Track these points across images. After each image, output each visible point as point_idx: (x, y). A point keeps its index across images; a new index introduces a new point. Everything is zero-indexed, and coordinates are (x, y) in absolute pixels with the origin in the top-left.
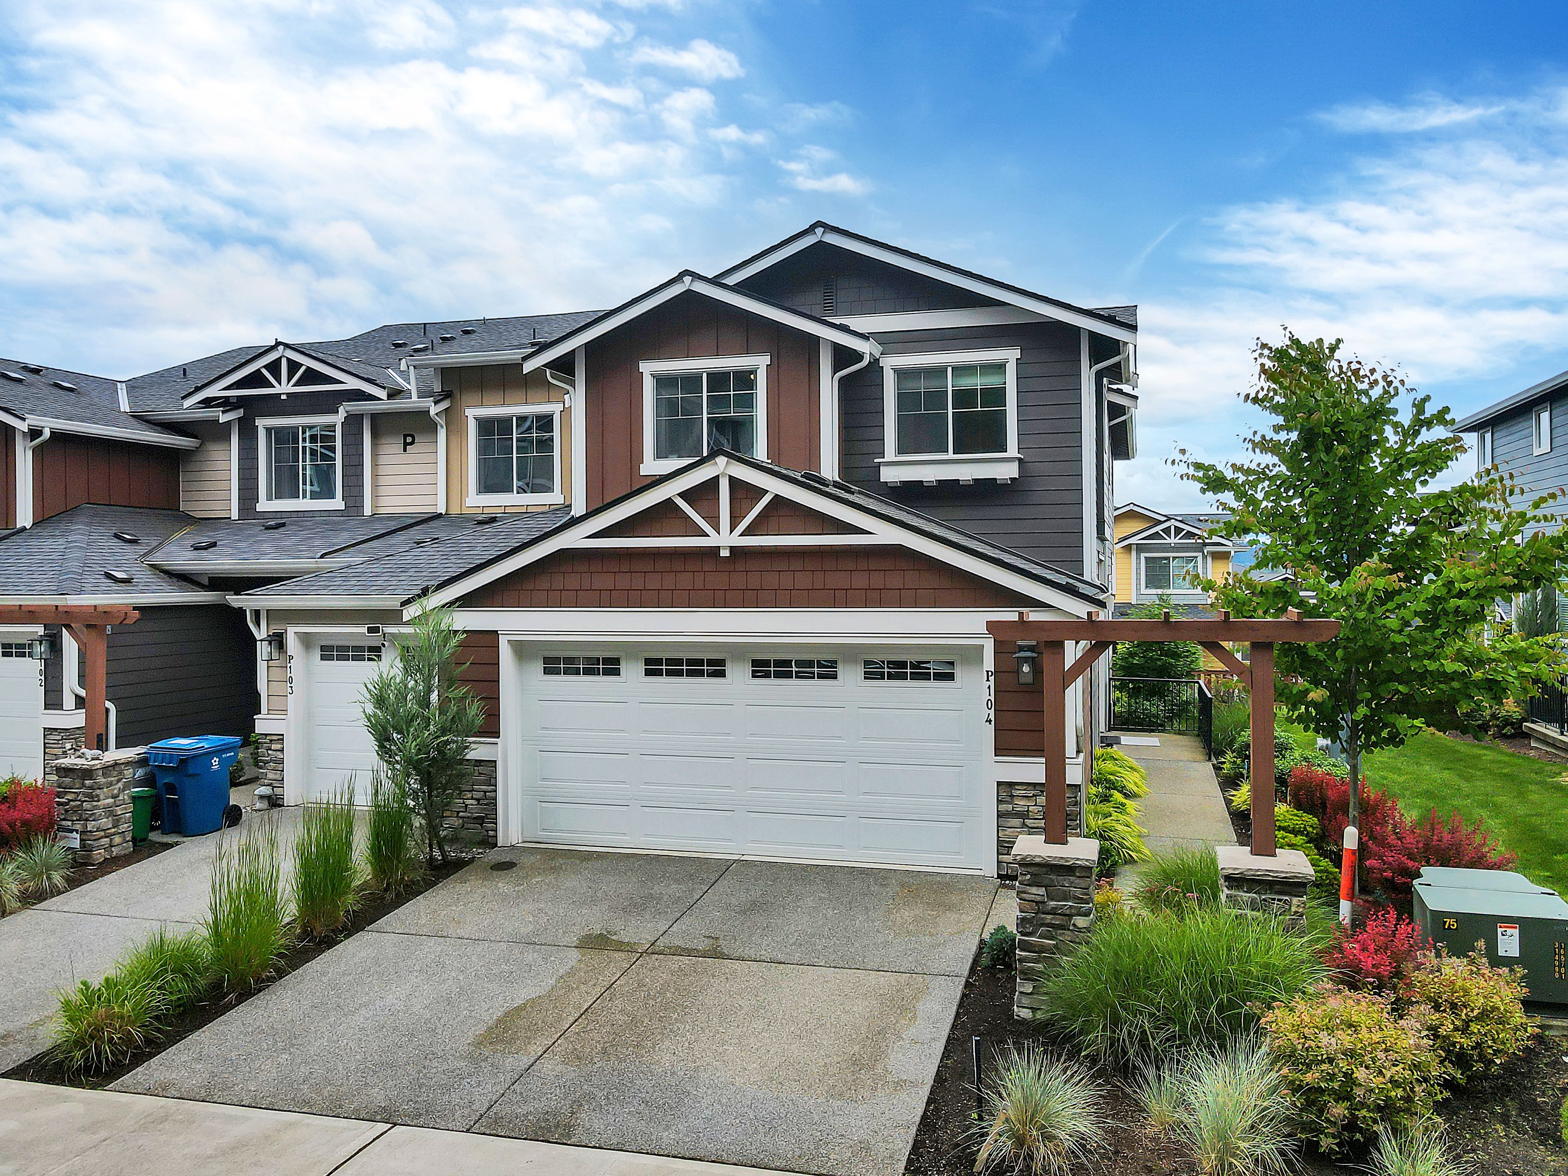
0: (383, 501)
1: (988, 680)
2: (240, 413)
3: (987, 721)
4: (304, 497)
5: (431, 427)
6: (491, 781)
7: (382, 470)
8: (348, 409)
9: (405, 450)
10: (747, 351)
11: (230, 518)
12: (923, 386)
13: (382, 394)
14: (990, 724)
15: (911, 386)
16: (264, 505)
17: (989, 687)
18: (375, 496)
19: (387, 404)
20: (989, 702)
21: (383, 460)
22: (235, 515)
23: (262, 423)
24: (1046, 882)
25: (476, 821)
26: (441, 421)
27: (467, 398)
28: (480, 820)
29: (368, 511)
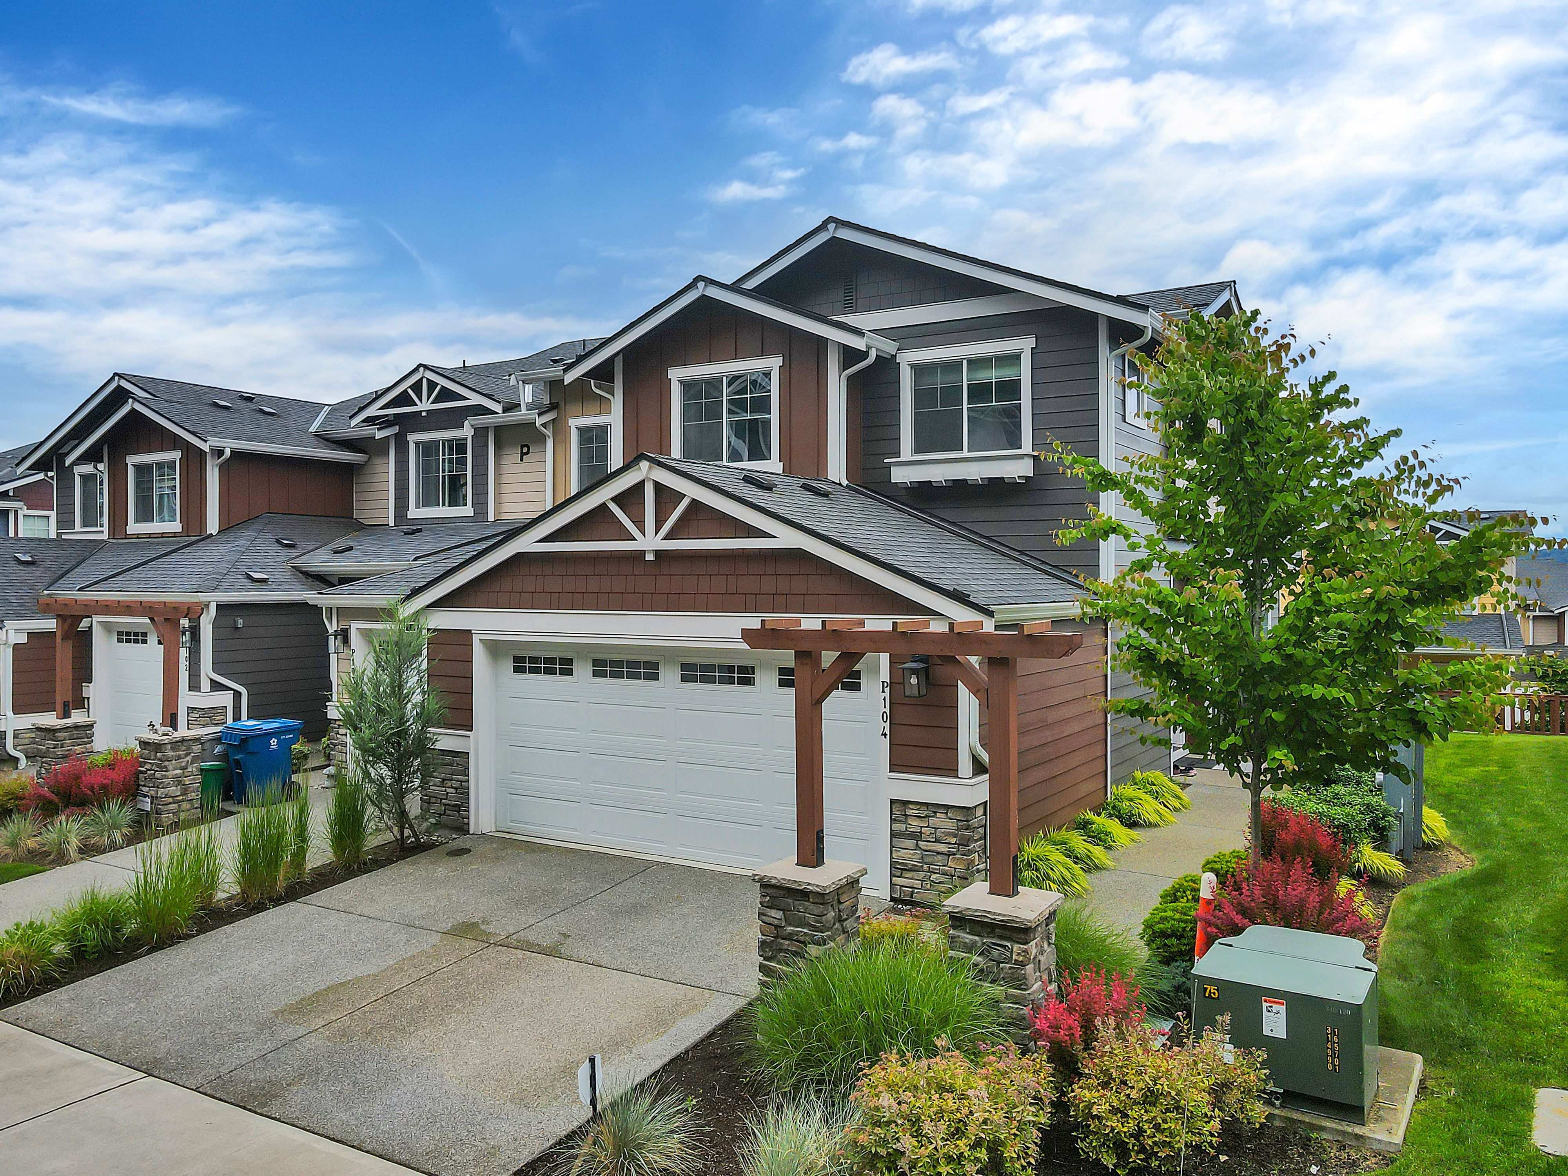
0: (505, 508)
1: (883, 691)
2: (396, 429)
3: (882, 735)
4: (444, 504)
5: (543, 439)
6: (465, 772)
7: (505, 479)
8: (473, 423)
9: (522, 460)
10: (763, 353)
11: (388, 525)
12: (939, 381)
13: (498, 408)
14: (885, 737)
15: (928, 383)
16: (414, 512)
17: (884, 699)
18: (498, 503)
19: (502, 417)
20: (885, 714)
21: (505, 469)
22: (392, 522)
23: (412, 438)
24: (782, 906)
25: (454, 809)
26: (548, 432)
27: (572, 408)
28: (458, 808)
29: (491, 518)
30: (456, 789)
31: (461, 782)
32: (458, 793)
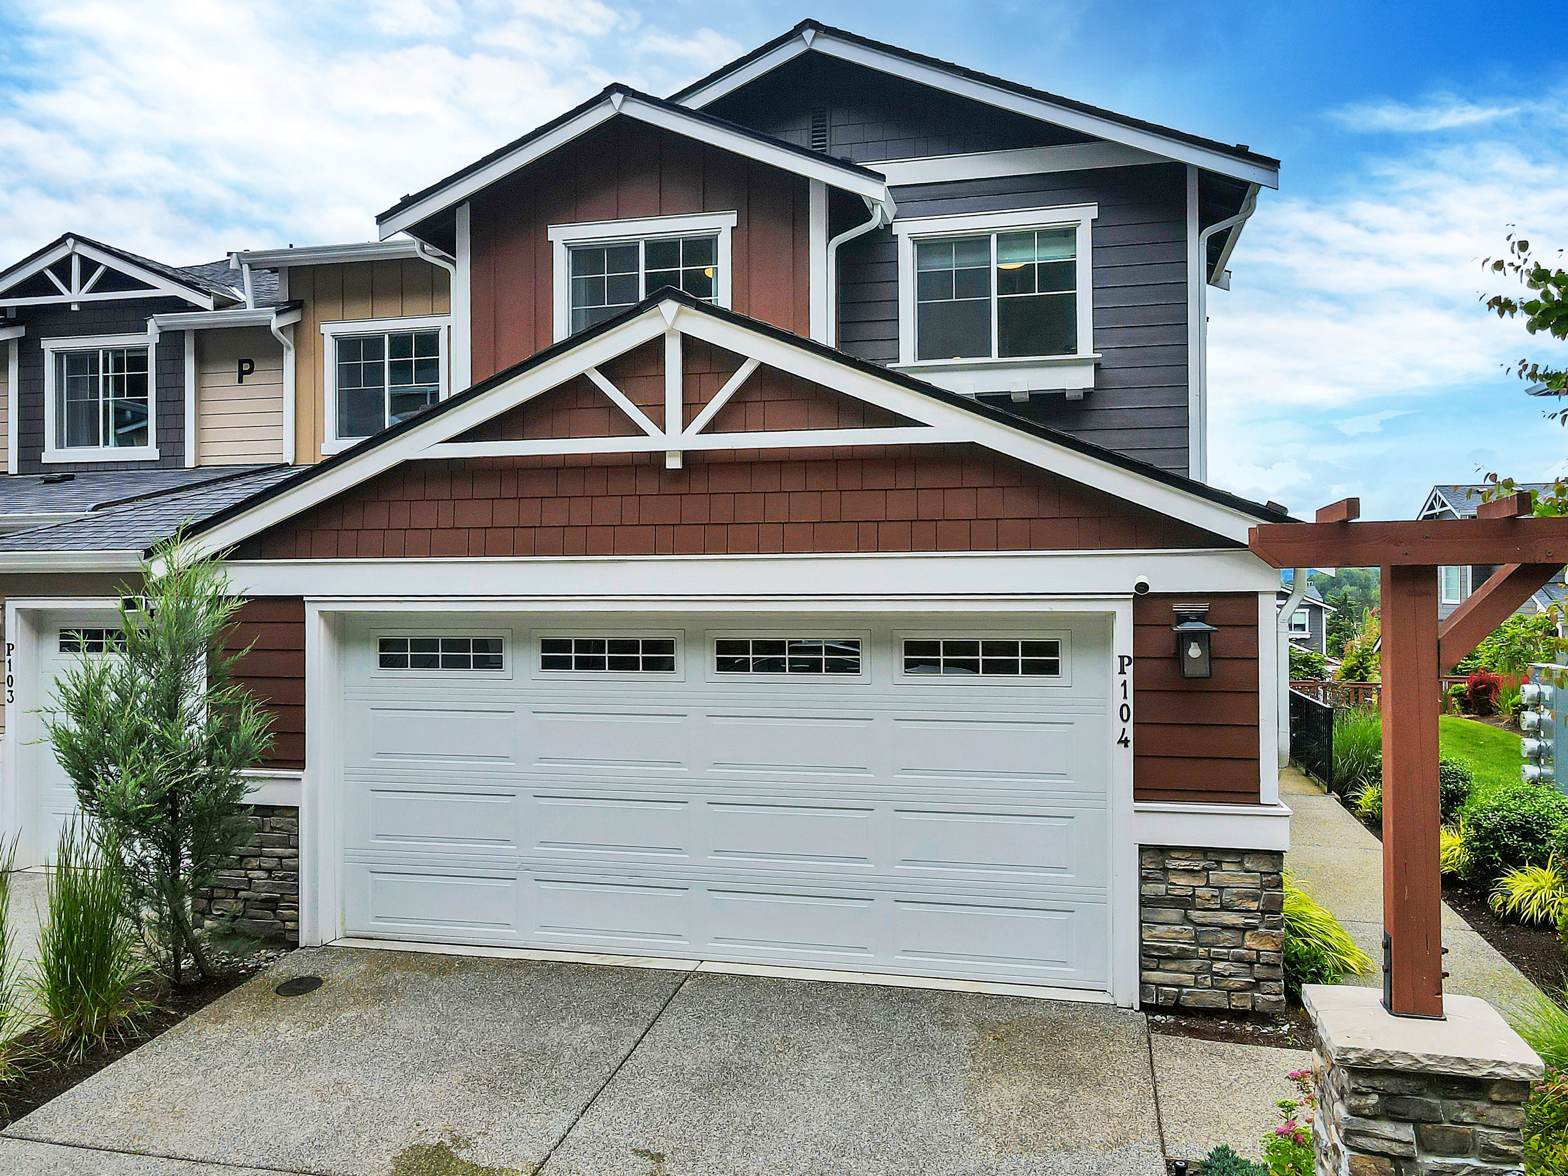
0: (211, 449)
1: (1122, 672)
2: (20, 332)
3: (1120, 742)
4: (106, 443)
5: (276, 352)
6: (291, 840)
7: (210, 408)
8: (161, 323)
9: (240, 381)
10: (705, 208)
11: (7, 473)
12: (953, 263)
13: (207, 303)
14: (1126, 746)
15: (937, 264)
16: (51, 454)
17: (1124, 684)
18: (199, 443)
19: (214, 316)
20: (1125, 709)
21: (211, 394)
22: (13, 468)
23: (49, 345)
24: (1416, 1112)
25: (265, 905)
26: (286, 340)
27: (322, 310)
28: (272, 904)
29: (190, 461)
30: (269, 871)
31: (281, 858)
32: (274, 879)
